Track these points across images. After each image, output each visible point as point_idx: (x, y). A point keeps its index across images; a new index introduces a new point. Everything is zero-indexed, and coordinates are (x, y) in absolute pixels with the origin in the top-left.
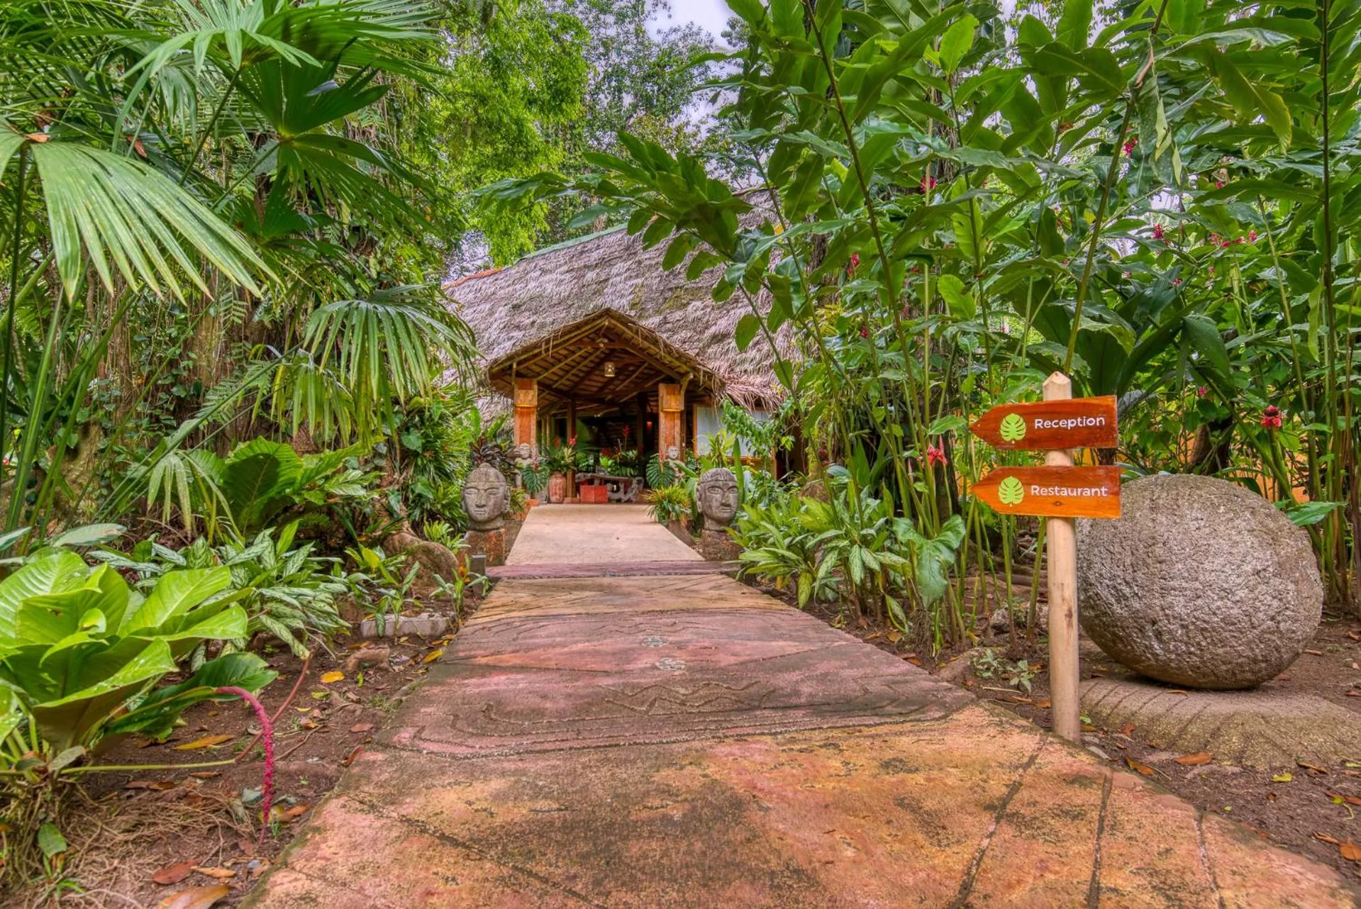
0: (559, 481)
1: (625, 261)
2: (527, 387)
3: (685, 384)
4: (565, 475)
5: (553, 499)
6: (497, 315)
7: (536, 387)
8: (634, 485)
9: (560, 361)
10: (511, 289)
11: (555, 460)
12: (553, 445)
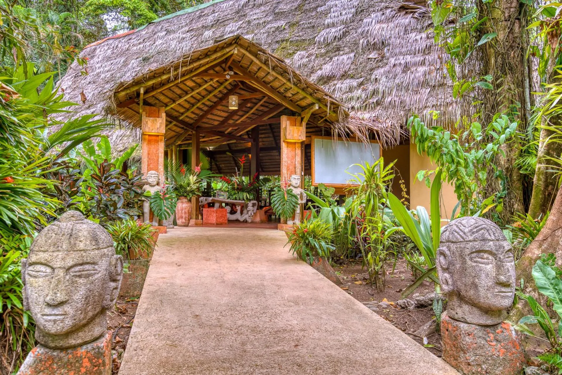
0: (185, 205)
1: (237, 21)
2: (155, 115)
3: (307, 116)
4: (190, 201)
5: (179, 222)
6: (130, 66)
7: (164, 115)
8: (250, 207)
9: (187, 93)
10: (141, 46)
11: (181, 186)
12: (179, 171)
